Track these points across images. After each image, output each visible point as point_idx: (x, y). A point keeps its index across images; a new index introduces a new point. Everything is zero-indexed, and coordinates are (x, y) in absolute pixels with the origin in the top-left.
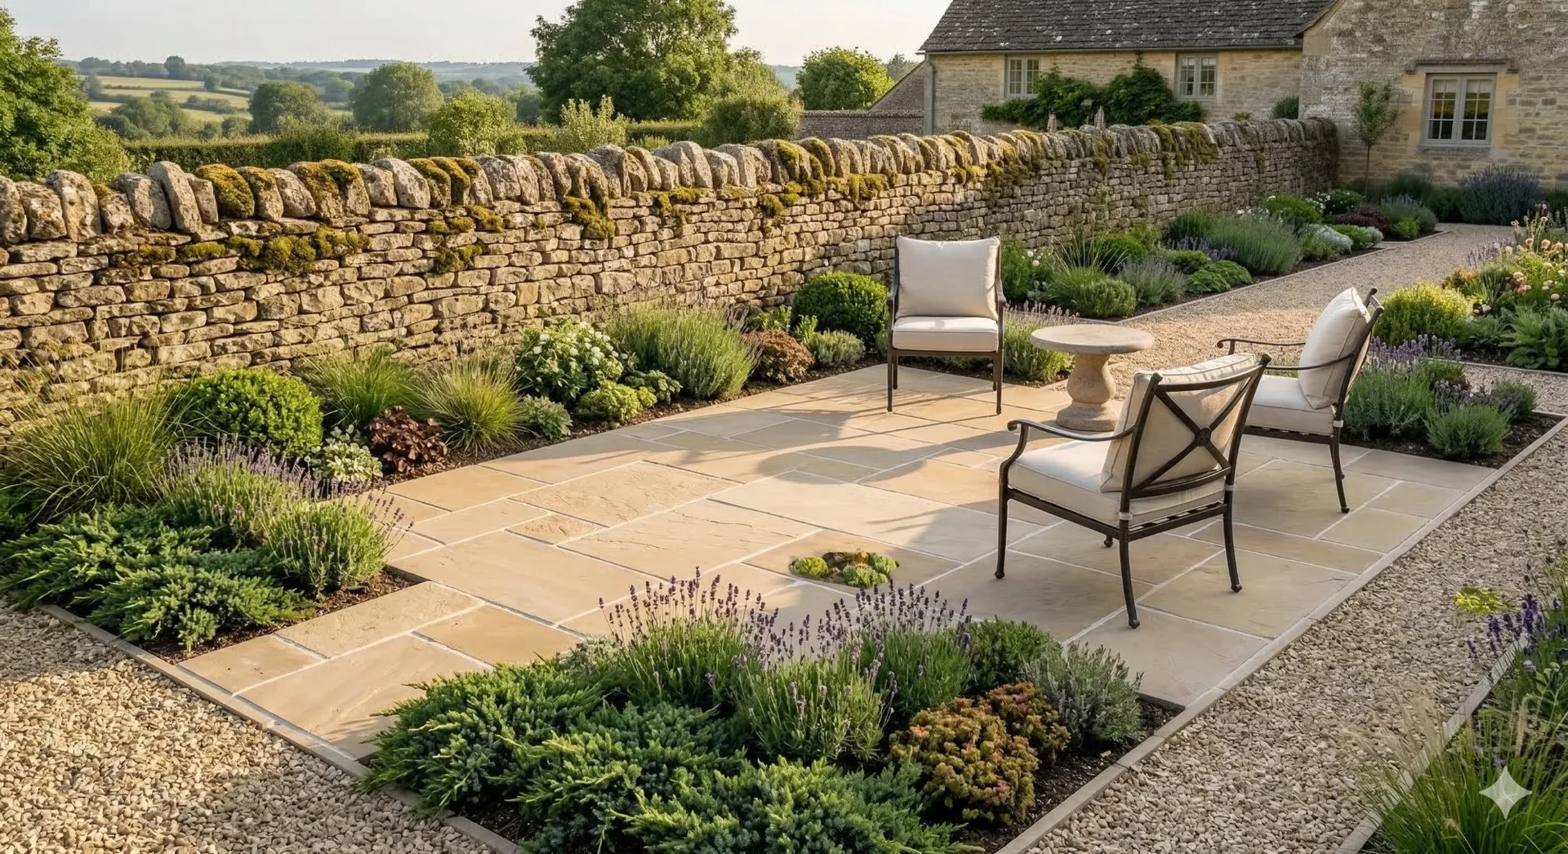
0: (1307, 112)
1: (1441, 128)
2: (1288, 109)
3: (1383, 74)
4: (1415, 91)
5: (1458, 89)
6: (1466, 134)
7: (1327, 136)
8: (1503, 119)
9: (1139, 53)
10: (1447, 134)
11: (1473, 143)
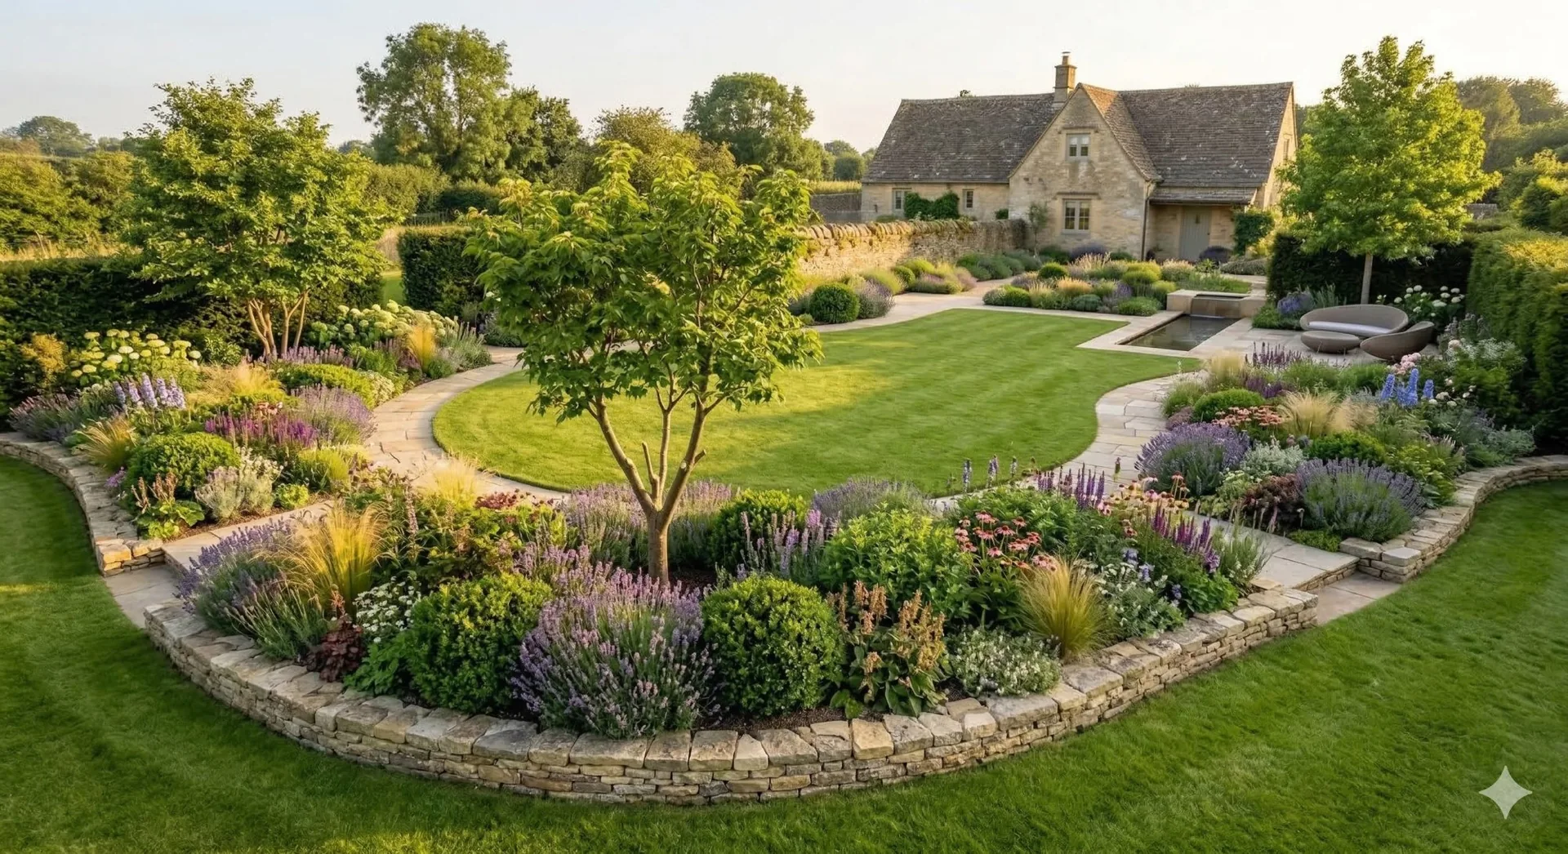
0: (1013, 215)
1: (1069, 223)
2: (1002, 215)
3: (1041, 200)
4: (1057, 208)
5: (1076, 206)
6: (1081, 228)
7: (1020, 228)
8: (1095, 220)
9: (949, 185)
10: (1072, 227)
11: (1084, 231)
